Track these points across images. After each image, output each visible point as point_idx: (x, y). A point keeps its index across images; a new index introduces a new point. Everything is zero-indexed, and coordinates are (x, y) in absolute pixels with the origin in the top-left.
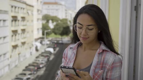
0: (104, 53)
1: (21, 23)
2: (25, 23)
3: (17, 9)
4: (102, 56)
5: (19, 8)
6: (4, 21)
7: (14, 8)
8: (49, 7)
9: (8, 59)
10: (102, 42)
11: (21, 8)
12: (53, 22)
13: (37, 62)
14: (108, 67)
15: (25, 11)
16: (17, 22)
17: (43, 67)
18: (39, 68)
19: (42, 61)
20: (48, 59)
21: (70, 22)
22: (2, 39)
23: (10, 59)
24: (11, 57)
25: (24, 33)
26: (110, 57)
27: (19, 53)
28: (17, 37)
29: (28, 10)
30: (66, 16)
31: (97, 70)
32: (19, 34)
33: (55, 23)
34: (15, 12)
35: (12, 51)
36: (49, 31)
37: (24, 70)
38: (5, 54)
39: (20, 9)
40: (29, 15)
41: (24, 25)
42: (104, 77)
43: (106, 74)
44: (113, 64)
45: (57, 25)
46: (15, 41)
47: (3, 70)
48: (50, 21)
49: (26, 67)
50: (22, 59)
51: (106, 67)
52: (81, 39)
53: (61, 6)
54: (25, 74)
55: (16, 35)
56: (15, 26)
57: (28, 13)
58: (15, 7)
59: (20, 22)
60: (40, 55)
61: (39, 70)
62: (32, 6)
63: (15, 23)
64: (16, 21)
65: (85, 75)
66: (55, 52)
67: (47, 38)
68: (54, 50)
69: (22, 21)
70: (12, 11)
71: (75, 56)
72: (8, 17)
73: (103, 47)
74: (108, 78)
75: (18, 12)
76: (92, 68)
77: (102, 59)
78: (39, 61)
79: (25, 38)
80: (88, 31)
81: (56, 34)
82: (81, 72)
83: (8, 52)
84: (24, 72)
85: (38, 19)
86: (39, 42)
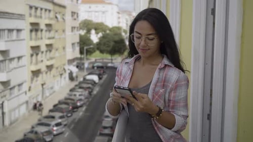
0: (167, 68)
1: (45, 34)
2: (52, 34)
3: (39, 11)
4: (164, 73)
5: (41, 9)
6: (19, 31)
7: (33, 10)
8: (90, 7)
9: (26, 93)
10: (165, 56)
11: (46, 10)
12: (97, 33)
13: (73, 97)
14: (170, 86)
15: (52, 15)
16: (39, 33)
17: (81, 106)
18: (76, 108)
19: (80, 95)
20: (90, 93)
21: (125, 32)
22: (16, 60)
23: (28, 93)
24: (29, 90)
25: (50, 51)
26: (174, 74)
27: (43, 83)
28: (40, 57)
29: (56, 13)
30: (119, 23)
31: (157, 89)
32: (42, 52)
33: (100, 35)
34: (36, 16)
35: (32, 79)
36: (92, 46)
37: (51, 111)
38: (20, 85)
39: (43, 10)
40: (58, 21)
41: (49, 38)
42: (167, 99)
43: (169, 94)
44: (177, 82)
45: (103, 37)
46: (37, 63)
47: (17, 111)
48: (93, 32)
49: (55, 106)
50: (47, 93)
51: (169, 86)
52: (139, 51)
53: (110, 6)
54: (53, 117)
55: (37, 54)
56: (36, 39)
57: (56, 17)
58: (36, 8)
59: (44, 32)
60: (76, 86)
61: (75, 110)
62: (64, 7)
63: (36, 35)
64: (37, 30)
65: (143, 98)
66: (102, 81)
67: (87, 59)
68: (100, 79)
69: (46, 31)
70: (30, 15)
71: (132, 73)
72: (25, 25)
73: (166, 61)
74: (172, 99)
75: (41, 17)
76: (152, 86)
77: (164, 76)
78: (75, 95)
79: (52, 58)
80: (148, 41)
81: (102, 52)
82: (139, 94)
83: (25, 82)
84: (52, 114)
85: (73, 28)
86: (74, 66)
